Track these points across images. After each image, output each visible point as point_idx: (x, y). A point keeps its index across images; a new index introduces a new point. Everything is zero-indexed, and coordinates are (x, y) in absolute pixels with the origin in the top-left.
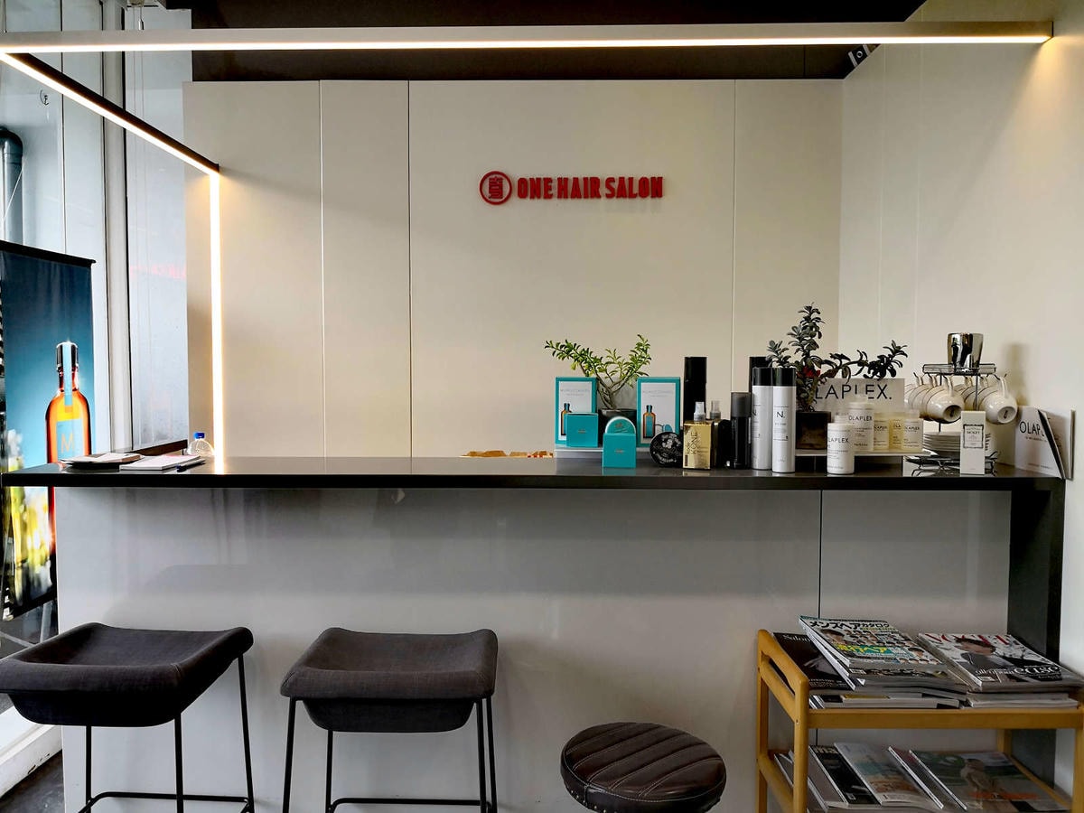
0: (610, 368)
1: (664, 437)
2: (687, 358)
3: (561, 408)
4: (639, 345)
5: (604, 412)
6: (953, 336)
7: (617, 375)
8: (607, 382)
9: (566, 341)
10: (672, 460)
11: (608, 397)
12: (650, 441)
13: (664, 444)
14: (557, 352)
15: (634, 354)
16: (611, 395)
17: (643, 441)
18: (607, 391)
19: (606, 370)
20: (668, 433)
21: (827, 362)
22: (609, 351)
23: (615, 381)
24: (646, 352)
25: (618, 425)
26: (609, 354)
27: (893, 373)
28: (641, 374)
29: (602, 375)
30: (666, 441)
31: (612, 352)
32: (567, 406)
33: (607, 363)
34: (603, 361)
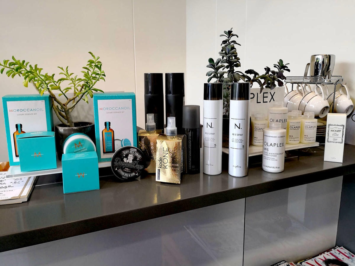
0: (64, 85)
1: (125, 153)
2: (146, 75)
3: (13, 130)
4: (91, 62)
5: (61, 130)
6: (317, 57)
7: (71, 91)
8: (63, 100)
9: (13, 58)
10: (134, 174)
11: (64, 114)
12: (111, 156)
13: (125, 160)
14: (6, 70)
15: (86, 71)
16: (67, 112)
17: (103, 156)
18: (62, 107)
19: (59, 88)
20: (129, 148)
21: (244, 76)
22: (62, 69)
23: (71, 97)
24: (100, 68)
25: (77, 144)
26: (61, 71)
27: (281, 84)
28: (96, 90)
29: (56, 92)
30: (127, 156)
31: (65, 69)
32: (19, 127)
33: (61, 80)
34: (56, 79)
